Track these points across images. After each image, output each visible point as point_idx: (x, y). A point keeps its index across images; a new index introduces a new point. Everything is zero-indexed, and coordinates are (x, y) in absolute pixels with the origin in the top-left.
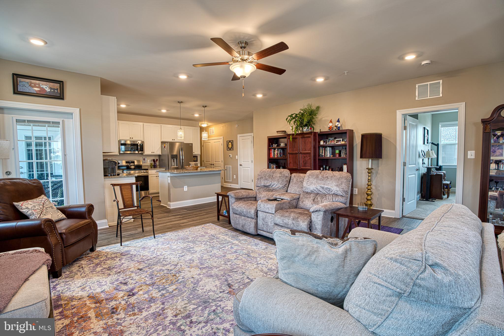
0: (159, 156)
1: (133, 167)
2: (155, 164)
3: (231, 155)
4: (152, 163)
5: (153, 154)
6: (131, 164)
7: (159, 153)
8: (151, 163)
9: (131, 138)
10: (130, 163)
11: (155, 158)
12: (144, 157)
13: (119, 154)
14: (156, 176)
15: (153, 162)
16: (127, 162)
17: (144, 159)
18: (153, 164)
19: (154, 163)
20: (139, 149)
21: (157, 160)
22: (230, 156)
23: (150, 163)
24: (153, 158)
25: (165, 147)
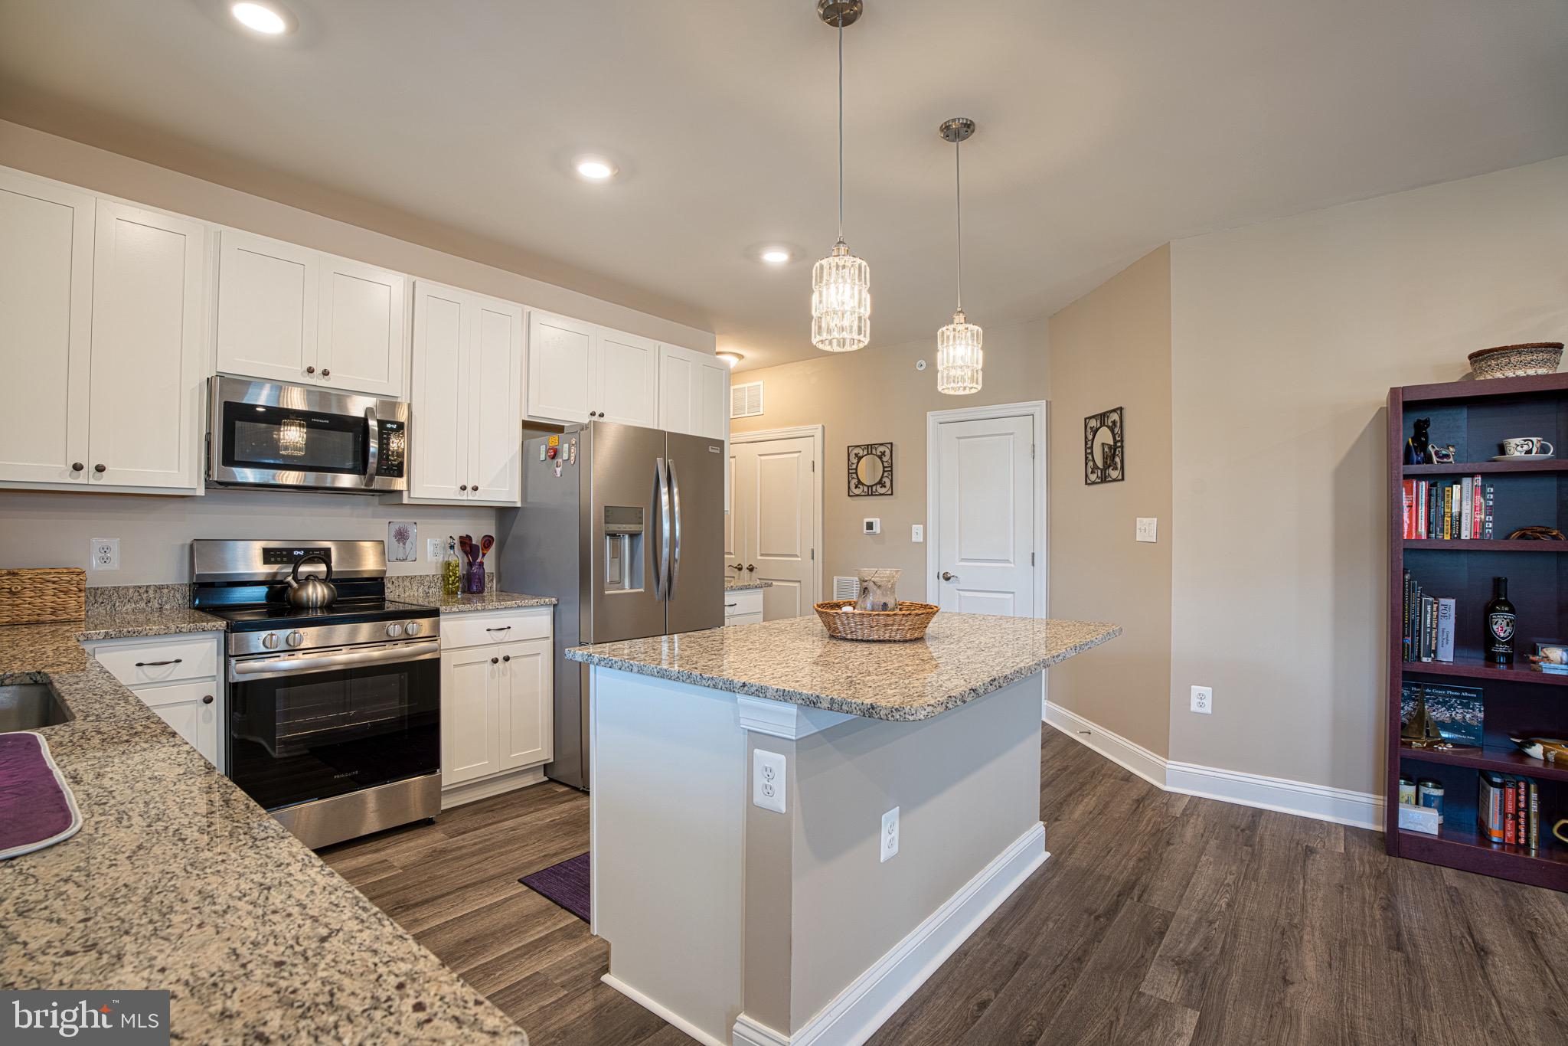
0: (504, 514)
1: (317, 593)
2: (475, 569)
3: (876, 522)
4: (453, 560)
5: (469, 497)
6: (304, 569)
7: (508, 493)
8: (448, 564)
9: (310, 371)
10: (297, 562)
11: (479, 529)
12: (400, 521)
13: (201, 491)
14: (495, 661)
15: (457, 557)
16: (269, 555)
17: (402, 536)
18: (461, 571)
19: (470, 565)
20: (373, 461)
21: (488, 541)
22: (870, 526)
23: (440, 559)
24: (460, 527)
25: (554, 454)
